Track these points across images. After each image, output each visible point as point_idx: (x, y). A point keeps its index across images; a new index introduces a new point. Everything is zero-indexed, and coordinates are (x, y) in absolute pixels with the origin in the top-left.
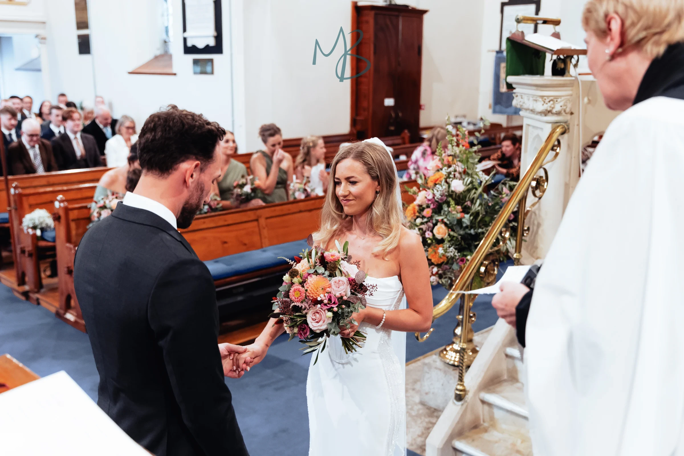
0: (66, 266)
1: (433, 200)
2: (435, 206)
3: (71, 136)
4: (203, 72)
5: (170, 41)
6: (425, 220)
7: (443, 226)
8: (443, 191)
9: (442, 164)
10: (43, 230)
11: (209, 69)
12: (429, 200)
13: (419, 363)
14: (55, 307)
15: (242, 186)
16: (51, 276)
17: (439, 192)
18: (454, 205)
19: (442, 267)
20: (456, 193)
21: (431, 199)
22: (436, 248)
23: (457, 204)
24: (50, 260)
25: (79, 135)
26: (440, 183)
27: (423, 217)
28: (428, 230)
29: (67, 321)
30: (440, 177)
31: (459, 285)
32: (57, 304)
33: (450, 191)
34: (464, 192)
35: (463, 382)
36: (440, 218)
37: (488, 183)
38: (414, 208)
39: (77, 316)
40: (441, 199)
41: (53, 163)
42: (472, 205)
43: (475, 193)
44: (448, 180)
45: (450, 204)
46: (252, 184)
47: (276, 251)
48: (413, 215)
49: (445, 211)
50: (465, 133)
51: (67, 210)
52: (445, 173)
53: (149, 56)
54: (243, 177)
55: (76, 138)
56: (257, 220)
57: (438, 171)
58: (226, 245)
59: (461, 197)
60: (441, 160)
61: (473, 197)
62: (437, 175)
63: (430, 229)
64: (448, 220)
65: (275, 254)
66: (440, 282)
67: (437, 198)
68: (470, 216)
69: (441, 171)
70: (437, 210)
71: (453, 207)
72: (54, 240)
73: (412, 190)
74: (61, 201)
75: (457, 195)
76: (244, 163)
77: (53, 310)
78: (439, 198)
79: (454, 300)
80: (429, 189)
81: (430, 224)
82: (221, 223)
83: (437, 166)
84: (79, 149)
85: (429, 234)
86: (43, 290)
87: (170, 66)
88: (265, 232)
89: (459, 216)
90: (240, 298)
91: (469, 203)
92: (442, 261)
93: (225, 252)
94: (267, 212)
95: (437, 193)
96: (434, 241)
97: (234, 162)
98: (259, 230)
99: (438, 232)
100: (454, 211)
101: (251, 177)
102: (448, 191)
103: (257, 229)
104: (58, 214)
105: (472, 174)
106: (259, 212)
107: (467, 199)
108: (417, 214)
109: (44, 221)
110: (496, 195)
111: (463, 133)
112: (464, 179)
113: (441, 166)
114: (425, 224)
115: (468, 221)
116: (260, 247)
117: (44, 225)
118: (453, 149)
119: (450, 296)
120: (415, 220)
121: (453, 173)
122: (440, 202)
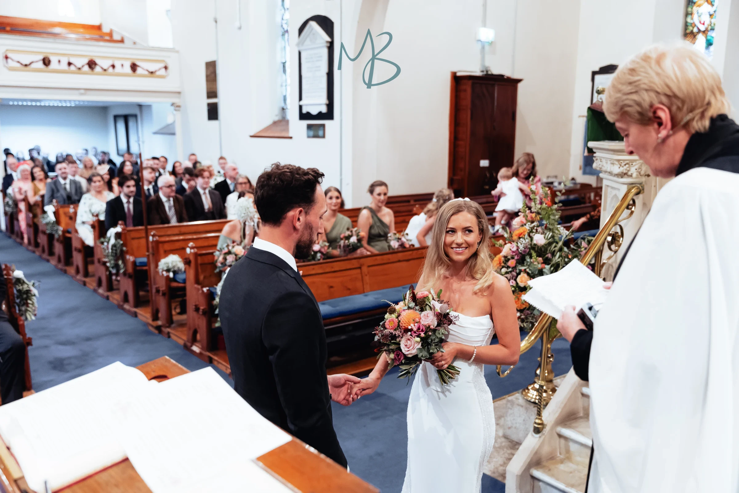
0: (194, 304)
1: (517, 252)
2: (518, 258)
3: (201, 191)
4: (316, 136)
5: (287, 108)
6: (510, 270)
7: (526, 275)
8: (526, 244)
9: (526, 220)
10: (175, 273)
11: (321, 133)
12: (513, 252)
13: (504, 401)
14: (183, 340)
15: (348, 238)
16: (181, 313)
17: (523, 245)
18: (535, 257)
19: (524, 312)
20: (538, 247)
21: (515, 251)
22: (519, 295)
23: (538, 256)
24: (180, 299)
25: (207, 191)
26: (524, 236)
27: (508, 267)
28: (512, 279)
29: (193, 352)
30: (524, 232)
31: (538, 328)
32: (185, 338)
33: (533, 244)
34: (545, 245)
35: (542, 416)
36: (523, 268)
37: (568, 237)
38: (500, 259)
39: (202, 348)
40: (524, 251)
41: (185, 216)
42: (553, 258)
43: (555, 247)
44: (531, 234)
45: (532, 255)
46: (358, 235)
47: (376, 296)
48: (499, 265)
49: (528, 262)
50: (547, 193)
51: (196, 255)
52: (528, 228)
53: (269, 122)
54: (348, 229)
55: (205, 193)
56: (360, 268)
57: (522, 226)
58: (332, 289)
59: (543, 249)
60: (526, 216)
61: (554, 249)
62: (521, 230)
63: (514, 278)
64: (530, 270)
65: (376, 299)
66: (522, 326)
67: (521, 250)
68: (551, 267)
69: (525, 226)
70: (521, 262)
71: (535, 258)
72: (184, 281)
73: (498, 243)
74: (192, 248)
75: (539, 248)
76: (349, 217)
77: (181, 342)
78: (522, 250)
79: (533, 341)
80: (514, 242)
81: (514, 274)
82: (328, 270)
83: (522, 222)
84: (207, 202)
85: (512, 283)
86: (173, 325)
87: (287, 130)
88: (367, 279)
89: (540, 266)
90: (343, 337)
91: (549, 255)
92: (524, 306)
93: (331, 296)
94: (369, 261)
95: (521, 245)
96: (517, 289)
97: (340, 216)
98: (362, 277)
99: (520, 281)
100: (535, 262)
101: (356, 229)
102: (531, 245)
103: (360, 276)
104: (189, 258)
105: (553, 229)
106: (362, 260)
107: (548, 252)
108: (503, 264)
109: (177, 264)
110: (575, 248)
111: (546, 192)
112: (546, 234)
113: (524, 221)
114: (510, 273)
115: (548, 271)
116: (362, 292)
117: (176, 269)
118: (536, 206)
119: (530, 338)
120: (501, 269)
121: (535, 228)
122: (523, 253)
